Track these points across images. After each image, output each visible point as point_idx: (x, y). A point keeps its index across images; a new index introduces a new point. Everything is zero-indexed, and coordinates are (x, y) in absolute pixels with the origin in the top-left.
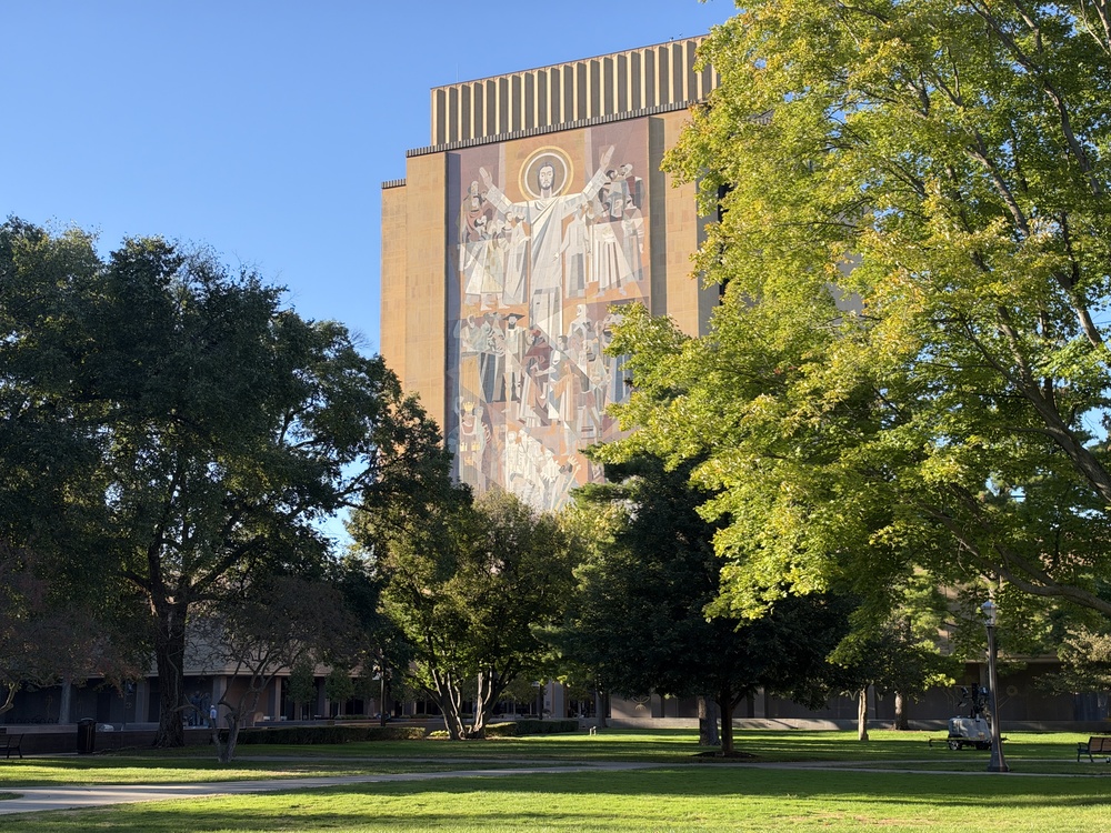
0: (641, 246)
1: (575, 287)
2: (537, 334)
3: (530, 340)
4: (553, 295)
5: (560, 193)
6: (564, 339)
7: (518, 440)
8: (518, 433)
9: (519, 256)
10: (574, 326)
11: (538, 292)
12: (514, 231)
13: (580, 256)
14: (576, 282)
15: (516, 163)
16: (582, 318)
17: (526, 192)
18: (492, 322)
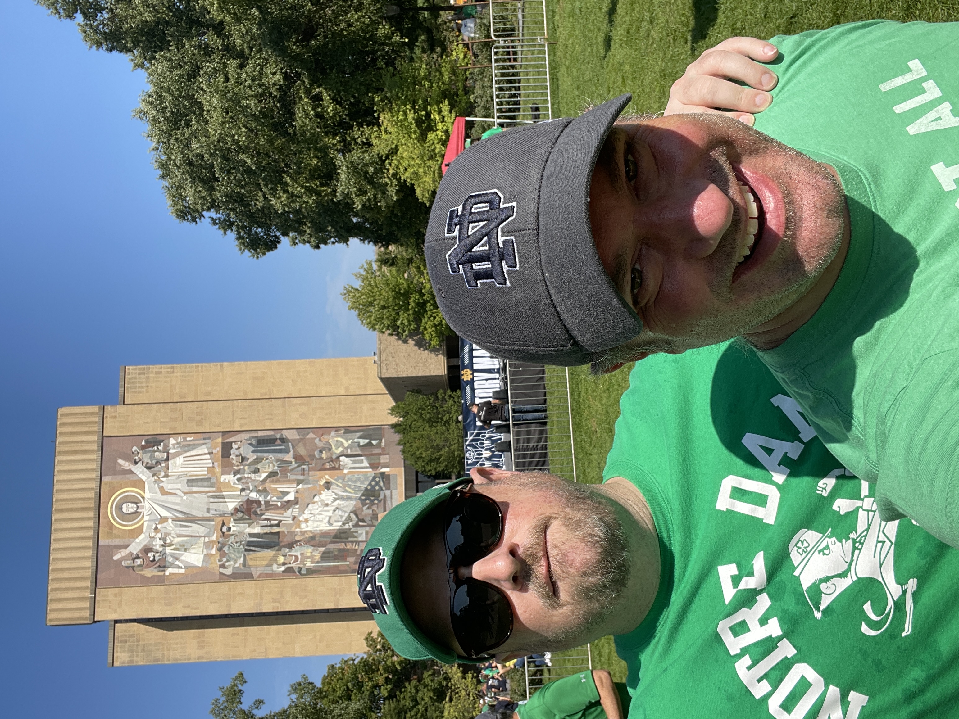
1: (209, 484)
2: (236, 510)
3: (240, 515)
4: (212, 500)
5: (143, 498)
6: (242, 490)
7: (306, 521)
8: (301, 521)
10: (235, 483)
13: (188, 481)
14: (205, 484)
15: (115, 532)
16: (230, 478)
17: (138, 523)
18: (223, 545)
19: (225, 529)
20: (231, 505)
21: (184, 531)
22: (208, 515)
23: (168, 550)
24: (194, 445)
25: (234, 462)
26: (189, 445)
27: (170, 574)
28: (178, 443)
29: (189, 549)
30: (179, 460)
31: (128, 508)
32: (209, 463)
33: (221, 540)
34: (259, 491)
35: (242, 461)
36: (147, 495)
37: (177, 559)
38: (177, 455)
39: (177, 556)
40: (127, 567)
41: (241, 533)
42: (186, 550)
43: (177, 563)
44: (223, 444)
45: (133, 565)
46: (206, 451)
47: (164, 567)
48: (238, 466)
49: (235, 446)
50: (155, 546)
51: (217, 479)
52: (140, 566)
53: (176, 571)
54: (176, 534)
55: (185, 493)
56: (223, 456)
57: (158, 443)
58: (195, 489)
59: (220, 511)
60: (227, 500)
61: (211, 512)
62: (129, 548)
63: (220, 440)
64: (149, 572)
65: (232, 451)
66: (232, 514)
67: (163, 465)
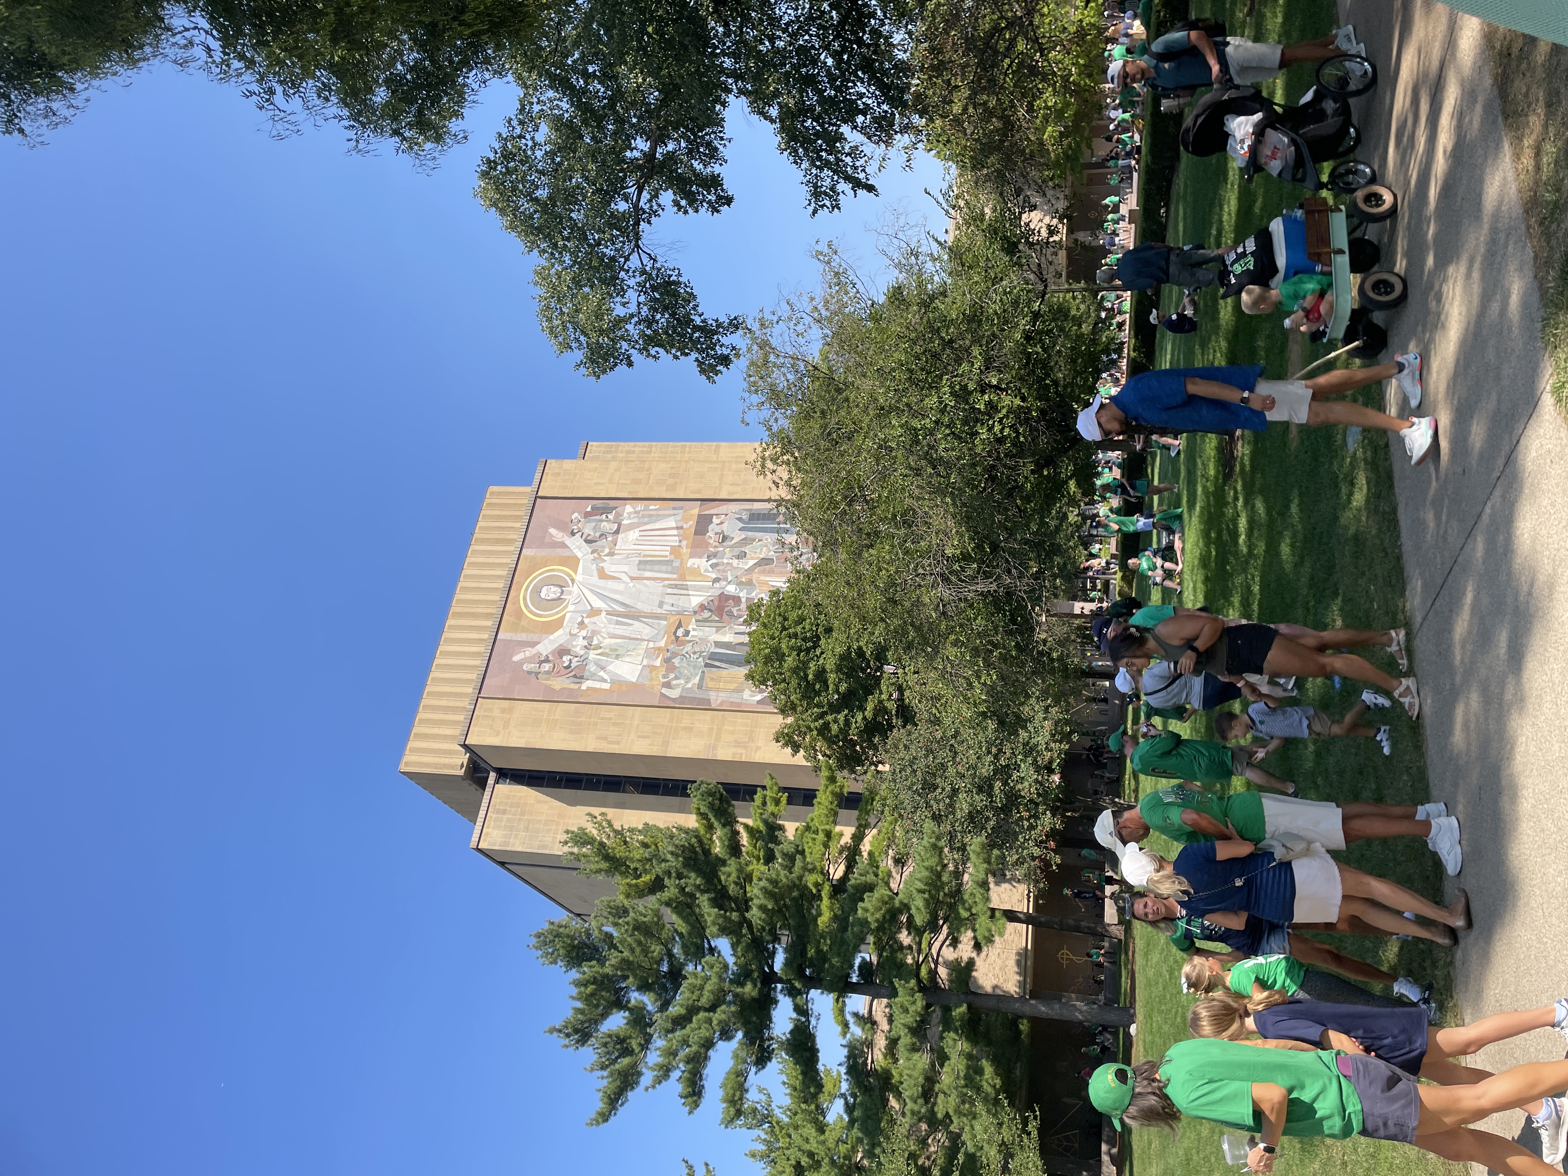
0: (652, 507)
1: (669, 568)
2: (702, 607)
3: (706, 614)
4: (669, 591)
5: (573, 580)
6: (716, 580)
9: (618, 623)
10: (706, 571)
11: (661, 605)
12: (591, 627)
13: (640, 563)
14: (664, 568)
15: (523, 623)
16: (702, 563)
17: (557, 613)
18: (675, 655)
19: (680, 633)
20: (695, 601)
21: (620, 630)
22: (659, 611)
23: (592, 655)
24: (658, 515)
25: (711, 541)
26: (650, 516)
27: (589, 689)
28: (636, 512)
29: (623, 656)
30: (634, 535)
31: (549, 592)
32: (674, 541)
33: (672, 647)
34: (740, 584)
35: (723, 541)
36: (579, 578)
37: (603, 668)
38: (631, 527)
39: (603, 664)
40: (529, 673)
41: (704, 641)
42: (617, 657)
43: (602, 673)
44: (700, 516)
45: (537, 670)
46: (674, 525)
47: (582, 677)
48: (716, 547)
49: (715, 520)
50: (575, 647)
51: (682, 563)
52: (547, 673)
53: (597, 685)
54: (609, 633)
55: (632, 579)
56: (696, 533)
57: (607, 510)
58: (648, 574)
59: (678, 606)
60: (691, 593)
61: (666, 607)
62: (538, 647)
63: (696, 512)
64: (559, 683)
65: (710, 527)
66: (695, 612)
67: (610, 539)
